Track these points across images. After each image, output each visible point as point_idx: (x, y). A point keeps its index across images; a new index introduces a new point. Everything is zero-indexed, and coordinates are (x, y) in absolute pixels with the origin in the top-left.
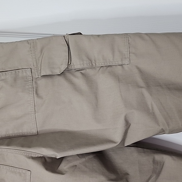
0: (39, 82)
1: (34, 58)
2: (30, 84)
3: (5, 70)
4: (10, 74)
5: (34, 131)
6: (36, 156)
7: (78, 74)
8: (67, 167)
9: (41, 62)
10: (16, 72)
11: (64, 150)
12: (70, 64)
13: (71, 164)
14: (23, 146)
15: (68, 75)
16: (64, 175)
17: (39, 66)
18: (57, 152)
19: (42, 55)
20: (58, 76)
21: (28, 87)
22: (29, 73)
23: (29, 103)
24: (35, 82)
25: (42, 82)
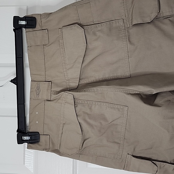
0: (130, 31)
1: (126, 9)
2: (123, 32)
3: (100, 22)
4: (105, 25)
5: (128, 74)
6: (134, 93)
7: (167, 21)
8: (162, 101)
9: (132, 13)
10: (110, 23)
11: (160, 87)
12: (159, 12)
13: (166, 99)
14: (121, 85)
15: (157, 23)
16: (160, 108)
17: (130, 16)
18: (154, 89)
19: (133, 6)
20: (147, 24)
21: (121, 35)
22: (121, 23)
23: (123, 50)
24: (128, 31)
25: (133, 31)
